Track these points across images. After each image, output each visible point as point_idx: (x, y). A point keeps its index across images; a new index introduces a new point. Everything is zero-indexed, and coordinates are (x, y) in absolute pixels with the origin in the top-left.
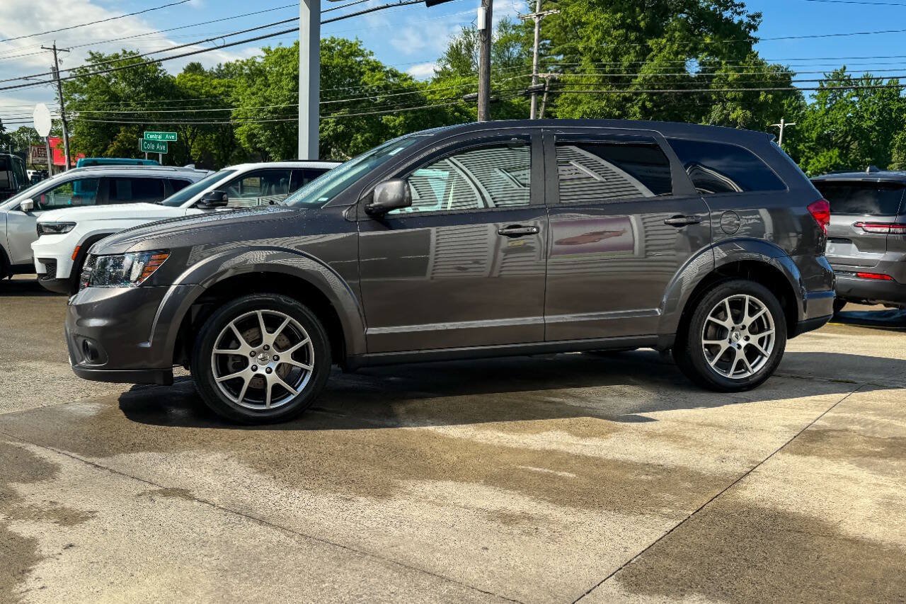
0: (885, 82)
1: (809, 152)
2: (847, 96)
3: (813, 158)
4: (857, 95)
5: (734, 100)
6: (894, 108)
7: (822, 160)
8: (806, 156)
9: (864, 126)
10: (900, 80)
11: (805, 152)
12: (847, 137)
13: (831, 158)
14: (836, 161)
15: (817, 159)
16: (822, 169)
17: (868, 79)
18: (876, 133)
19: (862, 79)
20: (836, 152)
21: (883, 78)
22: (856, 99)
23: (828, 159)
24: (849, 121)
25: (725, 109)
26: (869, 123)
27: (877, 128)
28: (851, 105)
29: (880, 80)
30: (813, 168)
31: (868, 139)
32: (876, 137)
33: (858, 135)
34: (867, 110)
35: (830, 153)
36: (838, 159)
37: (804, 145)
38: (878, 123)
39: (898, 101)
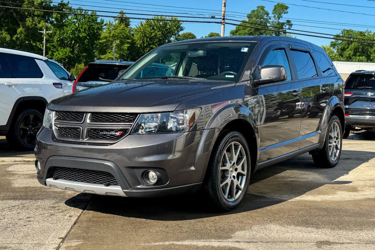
0: (90, 13)
1: (53, 49)
2: (71, 19)
3: (55, 52)
4: (76, 19)
5: (38, 16)
6: (96, 27)
7: (61, 53)
8: (52, 51)
9: (81, 36)
10: (97, 12)
11: (51, 48)
12: (72, 41)
13: (66, 52)
14: (69, 54)
15: (58, 53)
16: (61, 58)
17: (81, 10)
18: (87, 40)
19: (77, 9)
20: (68, 49)
21: (88, 10)
22: (75, 20)
23: (65, 53)
24: (73, 33)
25: (33, 21)
26: (84, 34)
27: (88, 38)
28: (73, 24)
29: (87, 11)
30: (56, 57)
31: (83, 43)
32: (88, 42)
33: (78, 41)
34: (82, 27)
35: (65, 50)
36: (69, 53)
37: (50, 44)
38: (88, 35)
39: (97, 24)
